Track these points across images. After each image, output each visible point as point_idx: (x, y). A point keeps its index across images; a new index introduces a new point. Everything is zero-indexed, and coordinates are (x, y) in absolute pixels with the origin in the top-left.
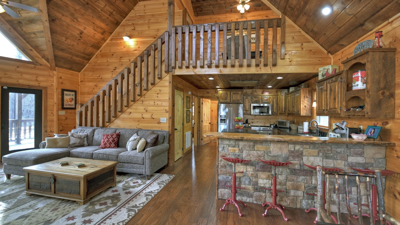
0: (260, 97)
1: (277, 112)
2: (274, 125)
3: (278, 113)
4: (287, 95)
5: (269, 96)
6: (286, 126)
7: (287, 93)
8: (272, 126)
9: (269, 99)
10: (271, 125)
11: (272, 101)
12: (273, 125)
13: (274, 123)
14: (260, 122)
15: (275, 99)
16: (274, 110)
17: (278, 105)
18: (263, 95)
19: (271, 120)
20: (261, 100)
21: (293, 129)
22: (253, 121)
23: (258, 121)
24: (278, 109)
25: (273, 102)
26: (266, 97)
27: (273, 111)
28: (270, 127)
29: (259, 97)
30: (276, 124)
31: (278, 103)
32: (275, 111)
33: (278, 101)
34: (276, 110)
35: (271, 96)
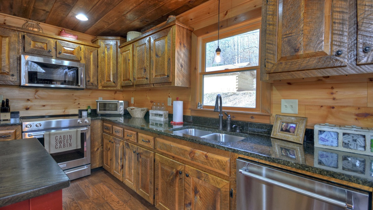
0: (52, 41)
1: (96, 83)
2: (89, 111)
3: (100, 84)
4: (119, 50)
5: (78, 45)
6: (116, 110)
7: (119, 44)
8: (85, 114)
9: (78, 52)
10: (81, 111)
11: (85, 58)
12: (87, 110)
13: (89, 107)
14: (52, 105)
15: (92, 54)
16: (89, 77)
17: (99, 68)
18: (60, 38)
19: (82, 101)
20: (53, 51)
21: (137, 116)
22: (29, 104)
23: (44, 103)
24: (100, 77)
25: (87, 59)
26: (67, 44)
27: (88, 79)
28: (80, 115)
29: (49, 41)
30: (93, 108)
31: (99, 64)
32: (91, 80)
33: (99, 60)
34: (96, 78)
35: (82, 47)
